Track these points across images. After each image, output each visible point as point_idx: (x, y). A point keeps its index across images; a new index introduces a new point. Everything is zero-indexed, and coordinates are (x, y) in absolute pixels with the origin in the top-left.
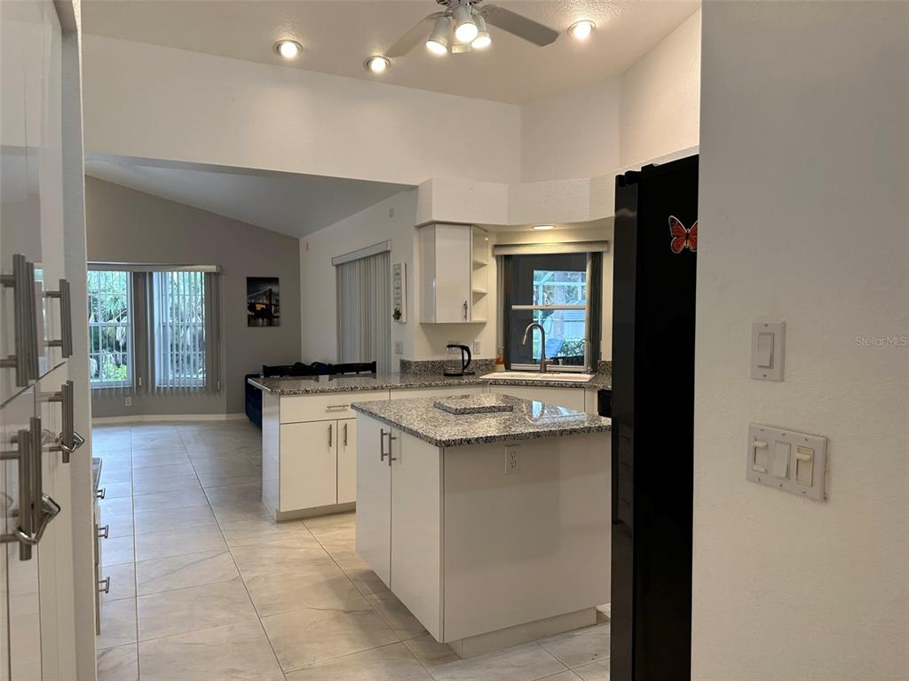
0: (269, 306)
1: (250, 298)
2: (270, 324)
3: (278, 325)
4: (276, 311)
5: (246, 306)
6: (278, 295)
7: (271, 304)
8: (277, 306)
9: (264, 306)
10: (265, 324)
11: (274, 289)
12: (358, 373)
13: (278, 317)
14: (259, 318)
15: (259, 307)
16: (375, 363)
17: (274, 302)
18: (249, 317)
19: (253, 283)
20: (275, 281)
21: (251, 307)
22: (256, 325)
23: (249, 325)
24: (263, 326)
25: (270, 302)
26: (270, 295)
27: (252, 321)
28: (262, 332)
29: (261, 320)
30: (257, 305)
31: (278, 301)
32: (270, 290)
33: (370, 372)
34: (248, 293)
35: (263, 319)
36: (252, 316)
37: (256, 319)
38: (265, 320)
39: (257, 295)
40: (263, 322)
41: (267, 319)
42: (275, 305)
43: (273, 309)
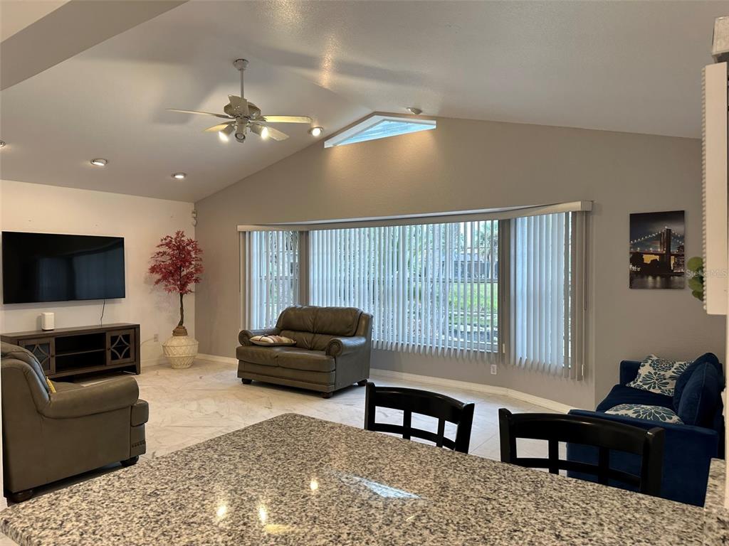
0: (665, 258)
1: (634, 246)
2: (667, 285)
4: (678, 265)
5: (628, 257)
6: (682, 238)
7: (669, 254)
8: (680, 256)
9: (657, 257)
10: (658, 285)
11: (676, 229)
13: (680, 274)
14: (648, 276)
15: (648, 259)
17: (674, 250)
18: (633, 276)
19: (639, 222)
20: (678, 216)
21: (636, 259)
22: (644, 286)
23: (631, 287)
24: (654, 288)
25: (668, 250)
26: (668, 238)
27: (637, 280)
28: (653, 298)
29: (650, 279)
30: (645, 256)
31: (682, 248)
32: (669, 231)
34: (632, 238)
35: (654, 278)
36: (636, 273)
37: (642, 277)
38: (658, 278)
39: (646, 240)
40: (655, 283)
41: (662, 277)
42: (676, 256)
43: (672, 262)
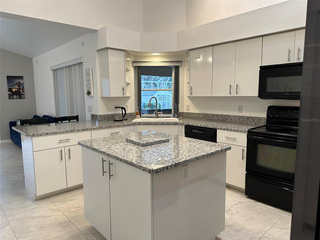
0: (19, 89)
1: (9, 86)
2: (20, 98)
3: (24, 98)
4: (23, 92)
5: (7, 90)
6: (23, 84)
7: (20, 89)
8: (23, 89)
9: (17, 90)
10: (18, 98)
11: (21, 81)
12: (69, 121)
13: (24, 95)
15: (14, 90)
16: (78, 116)
17: (21, 88)
18: (10, 95)
19: (10, 79)
20: (21, 78)
21: (10, 90)
22: (13, 98)
23: (9, 99)
24: (17, 99)
25: (20, 87)
26: (19, 84)
27: (11, 97)
28: (16, 102)
29: (15, 96)
30: (13, 89)
31: (23, 87)
32: (19, 82)
33: (76, 120)
34: (8, 83)
35: (16, 96)
36: (11, 94)
37: (13, 95)
38: (17, 96)
39: (13, 84)
40: (17, 97)
41: (18, 95)
42: (22, 89)
43: (21, 91)
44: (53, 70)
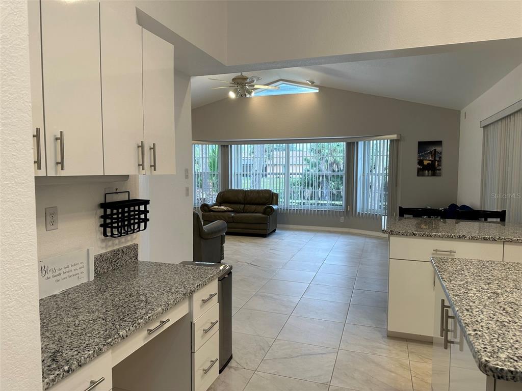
0: (433, 162)
1: (420, 156)
2: (434, 174)
3: (440, 176)
4: (439, 165)
5: (417, 161)
6: (441, 153)
7: (435, 160)
8: (440, 161)
9: (430, 162)
10: (430, 174)
11: (438, 149)
13: (440, 170)
14: (425, 170)
15: (426, 163)
16: (505, 211)
17: (437, 159)
18: (419, 170)
19: (423, 145)
20: (439, 143)
21: (420, 162)
22: (423, 175)
23: (418, 175)
24: (428, 176)
25: (435, 158)
26: (435, 153)
27: (421, 173)
28: (428, 180)
29: (427, 172)
30: (424, 161)
31: (440, 158)
32: (435, 150)
34: (419, 153)
35: (428, 171)
36: (420, 169)
37: (423, 171)
38: (430, 171)
39: (426, 154)
40: (429, 173)
41: (432, 171)
42: (438, 161)
43: (436, 164)
44: (484, 127)
